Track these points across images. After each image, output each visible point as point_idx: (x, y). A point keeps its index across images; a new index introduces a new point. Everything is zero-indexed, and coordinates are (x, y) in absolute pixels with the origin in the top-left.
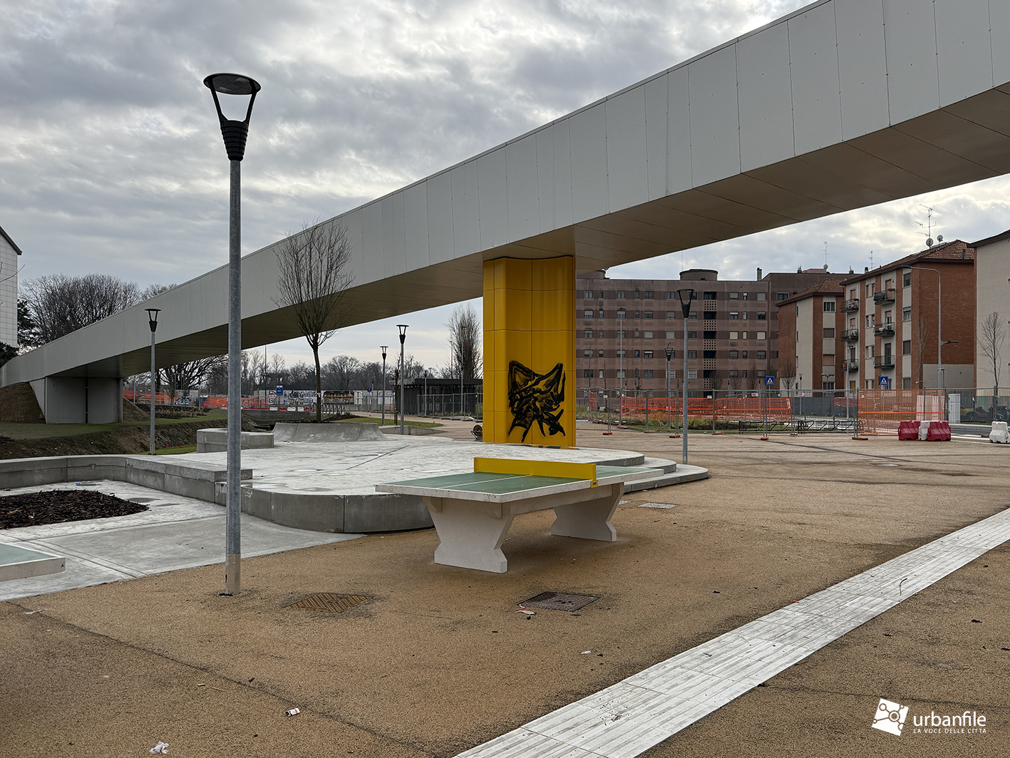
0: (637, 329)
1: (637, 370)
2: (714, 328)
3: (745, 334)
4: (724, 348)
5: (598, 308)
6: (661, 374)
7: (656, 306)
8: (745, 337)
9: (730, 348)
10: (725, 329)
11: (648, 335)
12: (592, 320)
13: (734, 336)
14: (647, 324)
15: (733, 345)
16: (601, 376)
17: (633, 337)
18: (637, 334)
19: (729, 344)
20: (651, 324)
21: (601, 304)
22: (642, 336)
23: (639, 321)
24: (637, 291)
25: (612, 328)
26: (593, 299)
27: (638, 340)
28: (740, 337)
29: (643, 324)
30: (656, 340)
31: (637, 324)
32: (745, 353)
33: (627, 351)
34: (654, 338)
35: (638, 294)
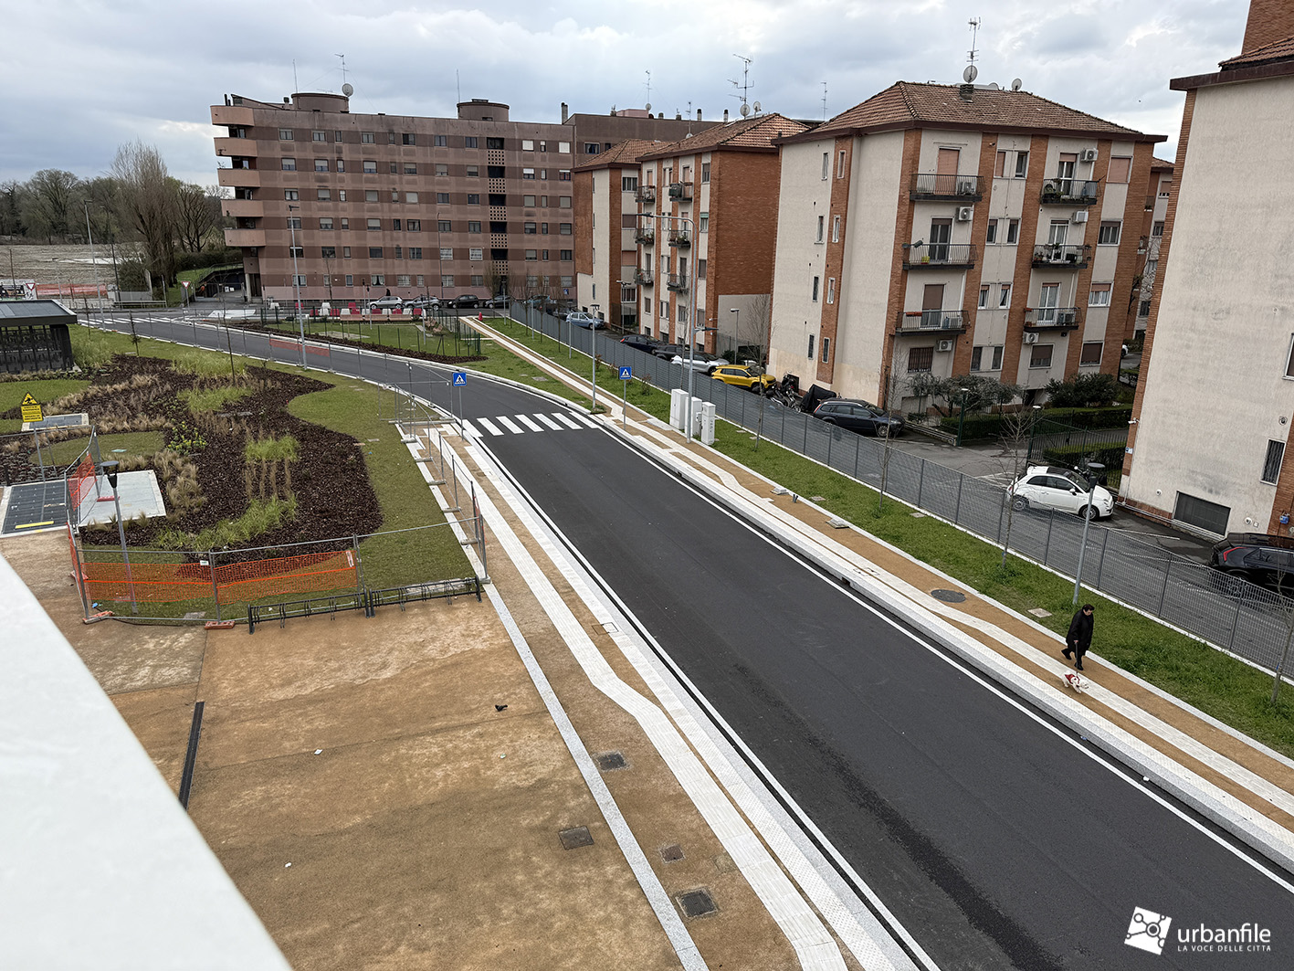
0: (395, 190)
1: (398, 248)
2: (502, 190)
3: (543, 199)
4: (518, 219)
5: (335, 156)
6: (434, 254)
7: (420, 155)
8: (544, 203)
9: (525, 219)
10: (517, 192)
11: (412, 198)
12: (328, 174)
13: (529, 201)
14: (409, 183)
15: (529, 215)
17: (391, 201)
18: (395, 196)
19: (524, 213)
20: (414, 182)
21: (339, 151)
22: (402, 199)
23: (396, 177)
24: (391, 132)
25: (358, 186)
26: (326, 144)
27: (397, 206)
28: (538, 202)
29: (402, 182)
30: (424, 206)
31: (394, 182)
32: (544, 227)
33: (382, 221)
34: (420, 202)
35: (391, 137)
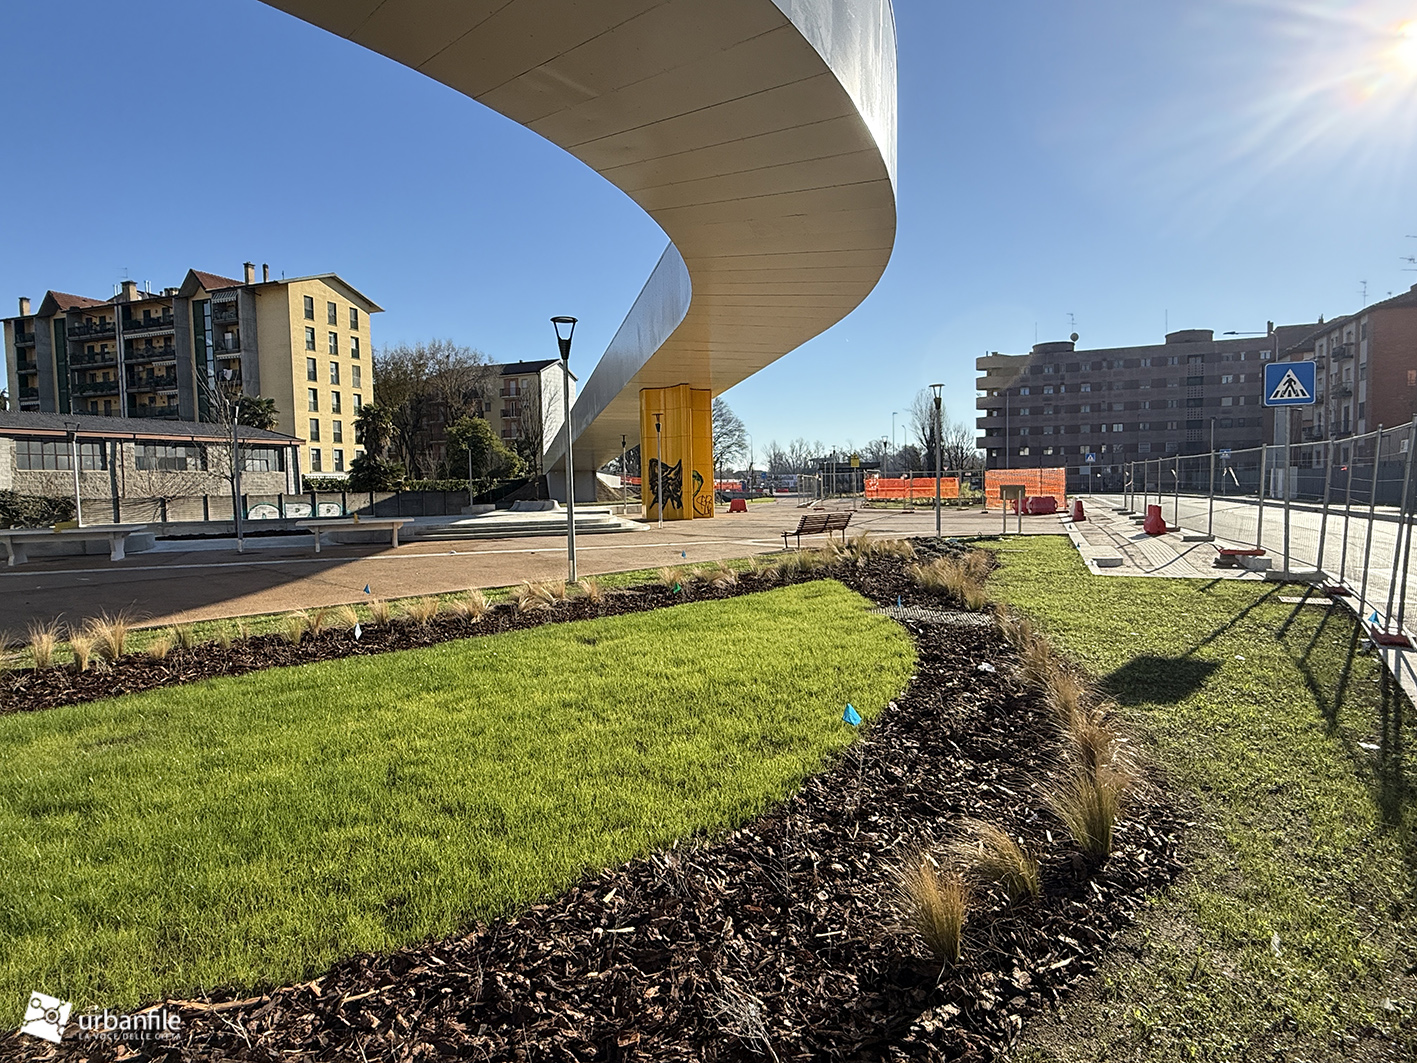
2: (1201, 394)
3: (1242, 399)
4: (1213, 417)
5: (1060, 382)
6: (1133, 448)
8: (1242, 403)
9: (1222, 416)
10: (1216, 395)
11: (1118, 407)
12: (1053, 395)
13: (1227, 402)
14: (1116, 396)
15: (1224, 413)
16: (1062, 453)
17: (1100, 410)
18: (1104, 406)
19: (1221, 411)
20: (1121, 395)
21: (1063, 378)
22: (1110, 408)
23: (1106, 392)
24: (1106, 360)
25: (1074, 402)
26: (1054, 373)
27: (1106, 414)
28: (1236, 401)
29: (1110, 396)
30: (1127, 412)
31: (1104, 397)
32: (1241, 421)
33: (1091, 426)
34: (1124, 409)
35: (1105, 364)
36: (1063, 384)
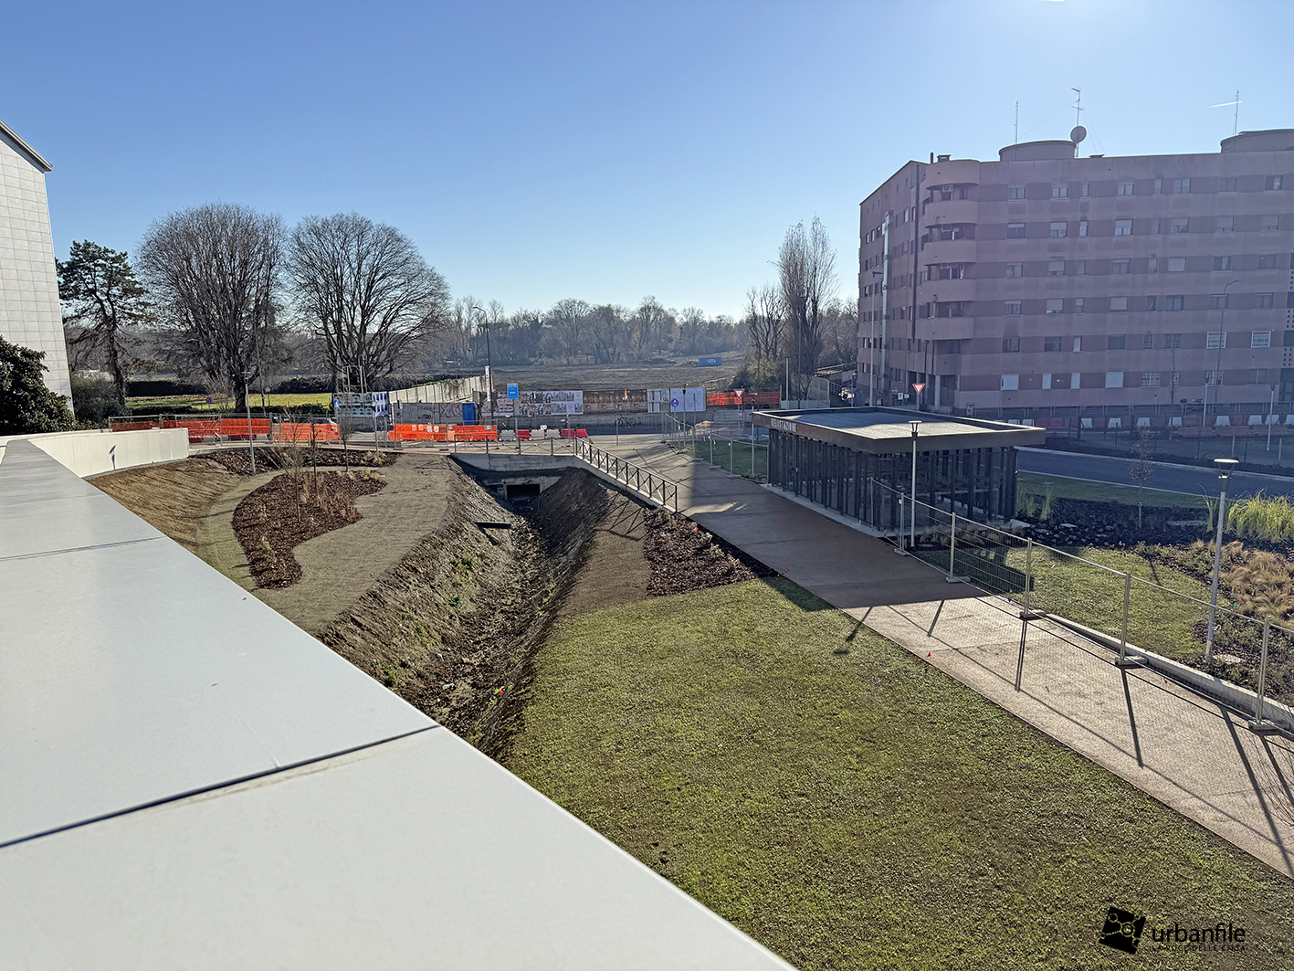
0: (1154, 255)
1: (1149, 335)
5: (1079, 216)
6: (1199, 340)
7: (1196, 207)
11: (1177, 266)
12: (1066, 241)
14: (1176, 245)
16: (1077, 349)
17: (1146, 271)
18: (1153, 264)
20: (1183, 244)
21: (1085, 208)
22: (1162, 268)
23: (1159, 238)
24: (1159, 177)
25: (1101, 255)
26: (1068, 200)
27: (1155, 277)
29: (1166, 245)
30: (1194, 274)
31: (1155, 246)
33: (1131, 300)
34: (1188, 269)
35: (1158, 184)
36: (1083, 219)
